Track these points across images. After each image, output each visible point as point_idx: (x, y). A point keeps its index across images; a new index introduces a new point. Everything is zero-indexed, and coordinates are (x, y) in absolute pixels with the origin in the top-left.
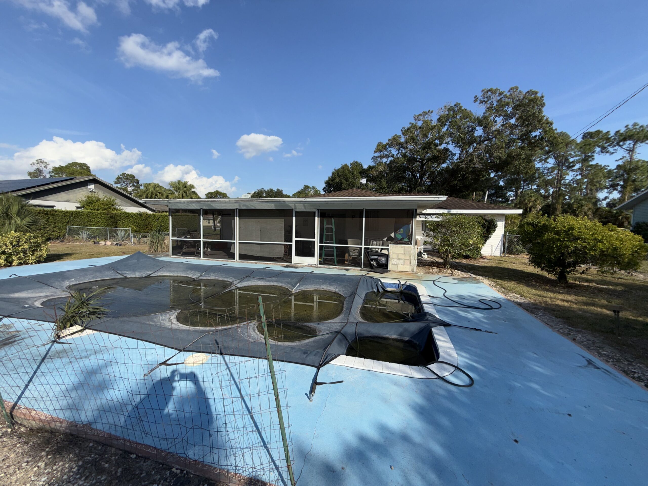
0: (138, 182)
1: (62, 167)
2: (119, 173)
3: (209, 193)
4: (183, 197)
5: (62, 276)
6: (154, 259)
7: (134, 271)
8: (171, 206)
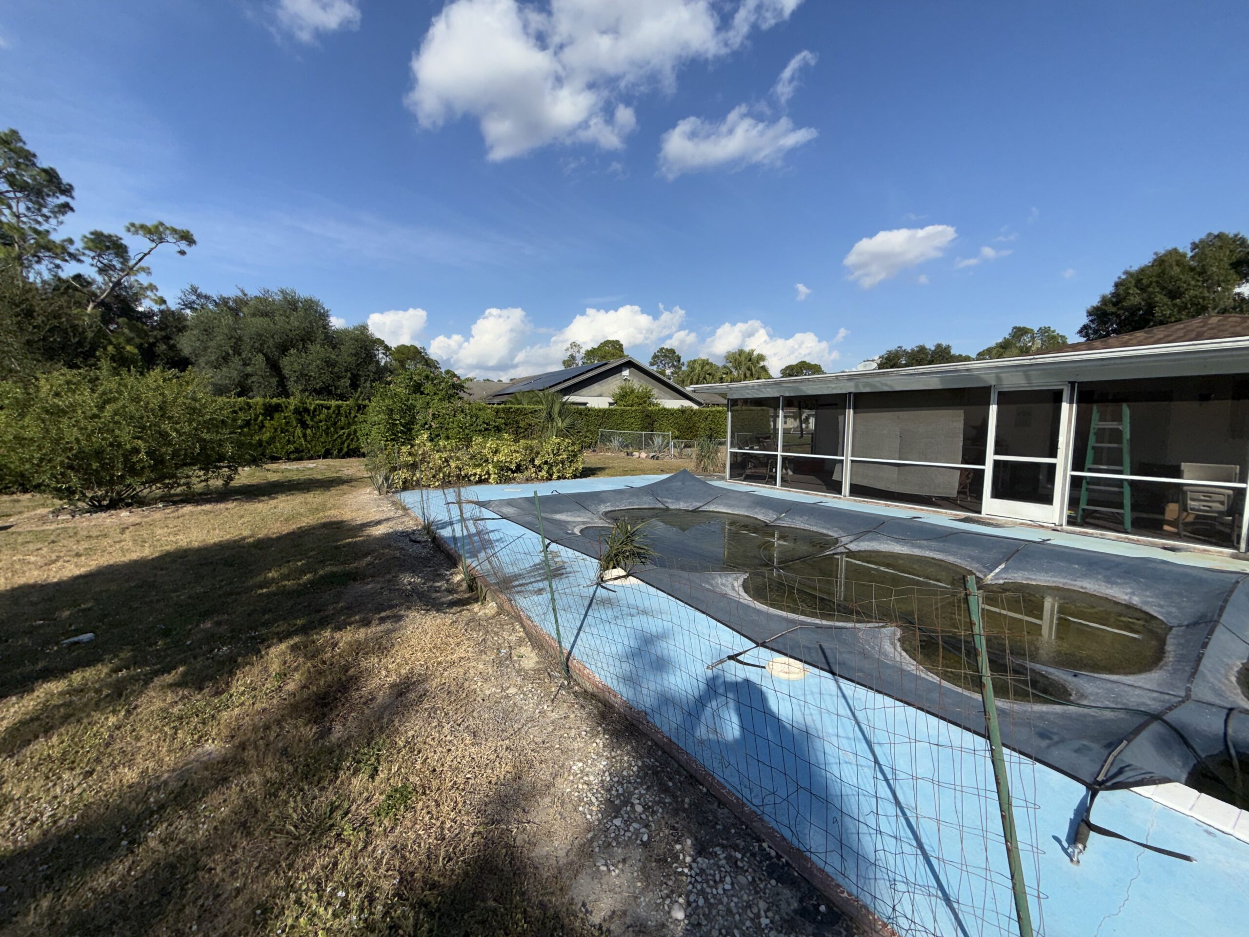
0: (679, 359)
1: (594, 349)
2: (654, 350)
3: (787, 368)
4: (745, 378)
5: (596, 497)
6: (704, 483)
7: (678, 499)
8: (732, 395)
